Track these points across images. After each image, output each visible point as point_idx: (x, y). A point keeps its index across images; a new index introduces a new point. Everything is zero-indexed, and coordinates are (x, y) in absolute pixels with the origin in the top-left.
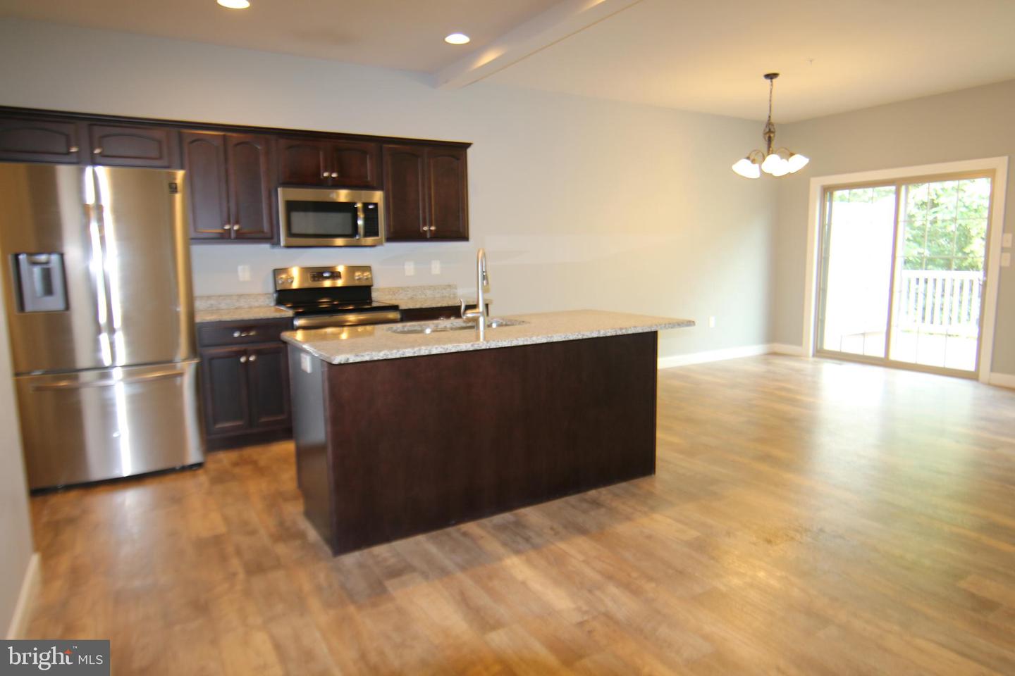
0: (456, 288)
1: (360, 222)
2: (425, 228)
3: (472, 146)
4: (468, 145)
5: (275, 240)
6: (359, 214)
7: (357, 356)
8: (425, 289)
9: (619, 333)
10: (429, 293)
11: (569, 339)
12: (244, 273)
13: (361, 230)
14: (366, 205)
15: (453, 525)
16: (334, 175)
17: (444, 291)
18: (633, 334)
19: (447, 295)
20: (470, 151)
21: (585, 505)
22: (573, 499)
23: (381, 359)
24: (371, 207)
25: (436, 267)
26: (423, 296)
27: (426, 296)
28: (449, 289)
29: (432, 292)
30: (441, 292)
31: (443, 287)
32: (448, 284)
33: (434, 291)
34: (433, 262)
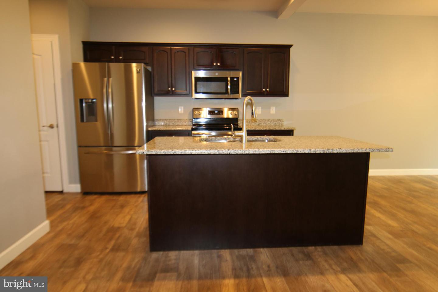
0: (283, 121)
1: (229, 87)
2: (264, 90)
3: (293, 46)
4: (291, 46)
5: (190, 94)
6: (228, 83)
7: (149, 151)
8: (266, 121)
9: (326, 152)
10: (268, 123)
11: (286, 153)
12: (181, 110)
13: (229, 91)
14: (232, 79)
15: (218, 249)
16: (219, 64)
17: (276, 122)
18: (338, 153)
19: (278, 124)
20: (291, 49)
21: (301, 256)
22: (295, 250)
23: (162, 154)
24: (235, 79)
25: (273, 110)
26: (265, 124)
27: (266, 124)
28: (279, 121)
29: (270, 122)
30: (274, 122)
31: (276, 120)
32: (279, 119)
33: (271, 122)
34: (271, 107)
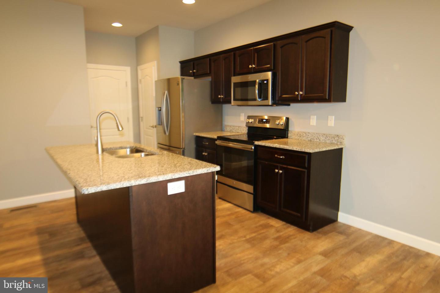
1: (257, 92)
2: (296, 93)
6: (257, 86)
13: (257, 96)
14: (261, 82)
16: (254, 66)
24: (265, 82)
25: (331, 122)
26: (318, 141)
27: (320, 140)
28: (337, 138)
29: (324, 138)
30: (331, 139)
31: (333, 136)
32: (337, 134)
33: (326, 138)
34: (329, 117)
